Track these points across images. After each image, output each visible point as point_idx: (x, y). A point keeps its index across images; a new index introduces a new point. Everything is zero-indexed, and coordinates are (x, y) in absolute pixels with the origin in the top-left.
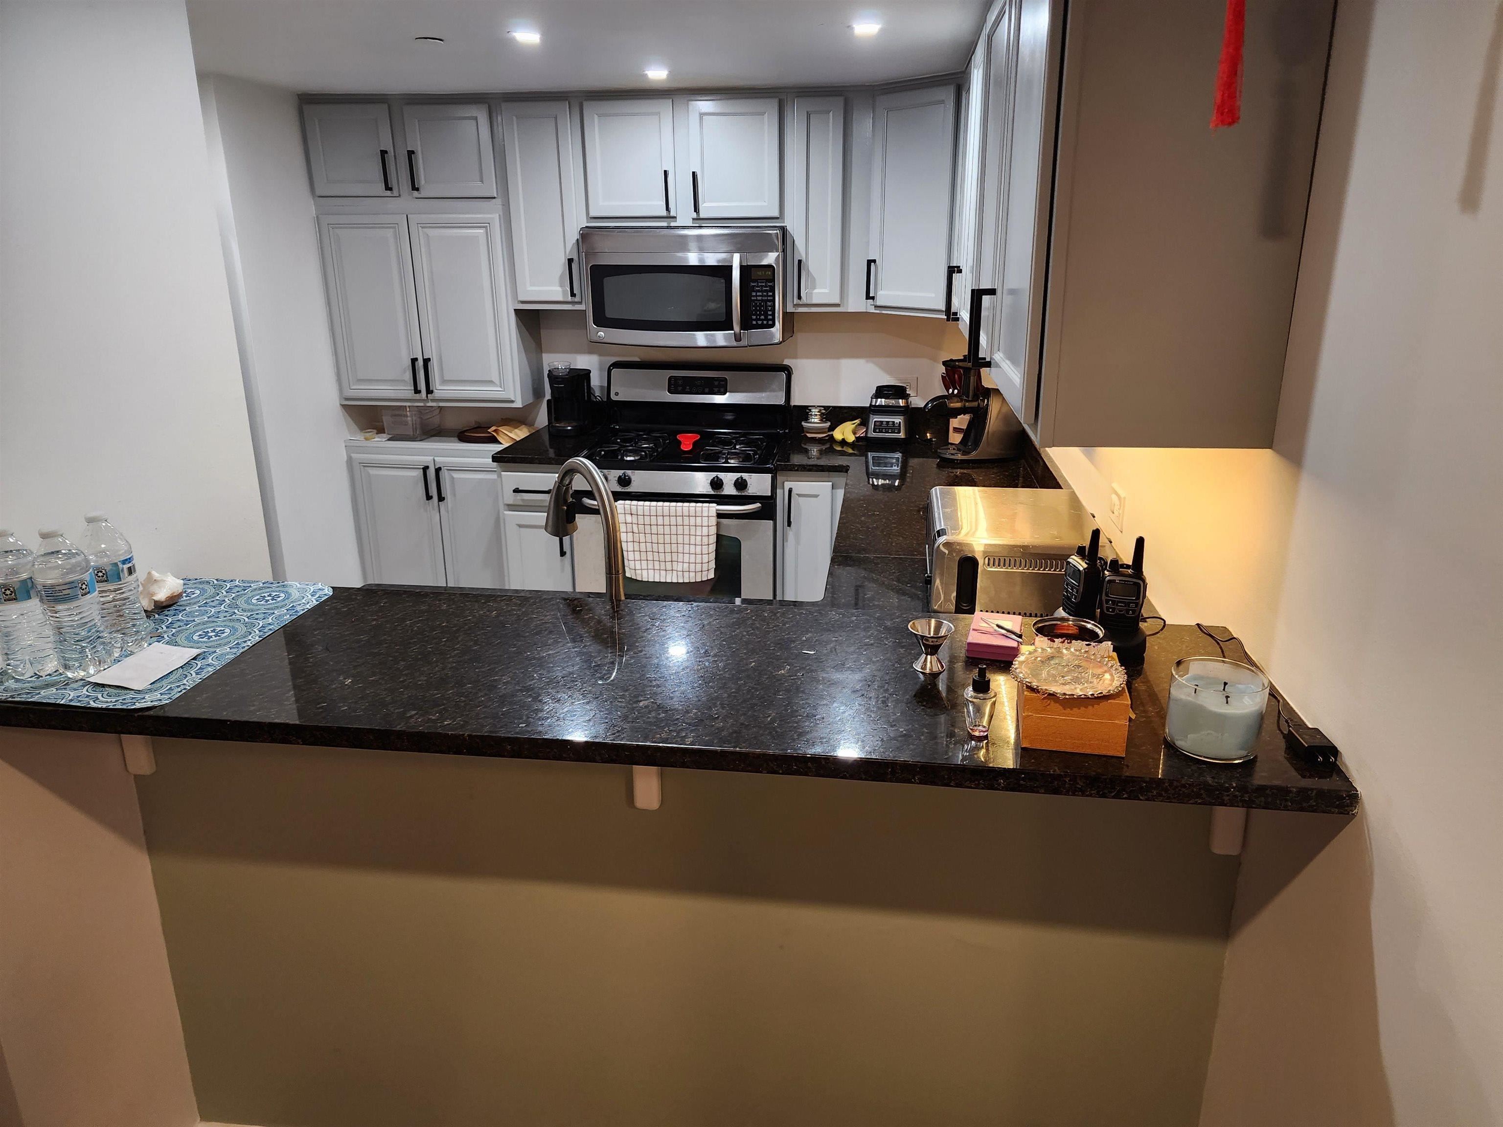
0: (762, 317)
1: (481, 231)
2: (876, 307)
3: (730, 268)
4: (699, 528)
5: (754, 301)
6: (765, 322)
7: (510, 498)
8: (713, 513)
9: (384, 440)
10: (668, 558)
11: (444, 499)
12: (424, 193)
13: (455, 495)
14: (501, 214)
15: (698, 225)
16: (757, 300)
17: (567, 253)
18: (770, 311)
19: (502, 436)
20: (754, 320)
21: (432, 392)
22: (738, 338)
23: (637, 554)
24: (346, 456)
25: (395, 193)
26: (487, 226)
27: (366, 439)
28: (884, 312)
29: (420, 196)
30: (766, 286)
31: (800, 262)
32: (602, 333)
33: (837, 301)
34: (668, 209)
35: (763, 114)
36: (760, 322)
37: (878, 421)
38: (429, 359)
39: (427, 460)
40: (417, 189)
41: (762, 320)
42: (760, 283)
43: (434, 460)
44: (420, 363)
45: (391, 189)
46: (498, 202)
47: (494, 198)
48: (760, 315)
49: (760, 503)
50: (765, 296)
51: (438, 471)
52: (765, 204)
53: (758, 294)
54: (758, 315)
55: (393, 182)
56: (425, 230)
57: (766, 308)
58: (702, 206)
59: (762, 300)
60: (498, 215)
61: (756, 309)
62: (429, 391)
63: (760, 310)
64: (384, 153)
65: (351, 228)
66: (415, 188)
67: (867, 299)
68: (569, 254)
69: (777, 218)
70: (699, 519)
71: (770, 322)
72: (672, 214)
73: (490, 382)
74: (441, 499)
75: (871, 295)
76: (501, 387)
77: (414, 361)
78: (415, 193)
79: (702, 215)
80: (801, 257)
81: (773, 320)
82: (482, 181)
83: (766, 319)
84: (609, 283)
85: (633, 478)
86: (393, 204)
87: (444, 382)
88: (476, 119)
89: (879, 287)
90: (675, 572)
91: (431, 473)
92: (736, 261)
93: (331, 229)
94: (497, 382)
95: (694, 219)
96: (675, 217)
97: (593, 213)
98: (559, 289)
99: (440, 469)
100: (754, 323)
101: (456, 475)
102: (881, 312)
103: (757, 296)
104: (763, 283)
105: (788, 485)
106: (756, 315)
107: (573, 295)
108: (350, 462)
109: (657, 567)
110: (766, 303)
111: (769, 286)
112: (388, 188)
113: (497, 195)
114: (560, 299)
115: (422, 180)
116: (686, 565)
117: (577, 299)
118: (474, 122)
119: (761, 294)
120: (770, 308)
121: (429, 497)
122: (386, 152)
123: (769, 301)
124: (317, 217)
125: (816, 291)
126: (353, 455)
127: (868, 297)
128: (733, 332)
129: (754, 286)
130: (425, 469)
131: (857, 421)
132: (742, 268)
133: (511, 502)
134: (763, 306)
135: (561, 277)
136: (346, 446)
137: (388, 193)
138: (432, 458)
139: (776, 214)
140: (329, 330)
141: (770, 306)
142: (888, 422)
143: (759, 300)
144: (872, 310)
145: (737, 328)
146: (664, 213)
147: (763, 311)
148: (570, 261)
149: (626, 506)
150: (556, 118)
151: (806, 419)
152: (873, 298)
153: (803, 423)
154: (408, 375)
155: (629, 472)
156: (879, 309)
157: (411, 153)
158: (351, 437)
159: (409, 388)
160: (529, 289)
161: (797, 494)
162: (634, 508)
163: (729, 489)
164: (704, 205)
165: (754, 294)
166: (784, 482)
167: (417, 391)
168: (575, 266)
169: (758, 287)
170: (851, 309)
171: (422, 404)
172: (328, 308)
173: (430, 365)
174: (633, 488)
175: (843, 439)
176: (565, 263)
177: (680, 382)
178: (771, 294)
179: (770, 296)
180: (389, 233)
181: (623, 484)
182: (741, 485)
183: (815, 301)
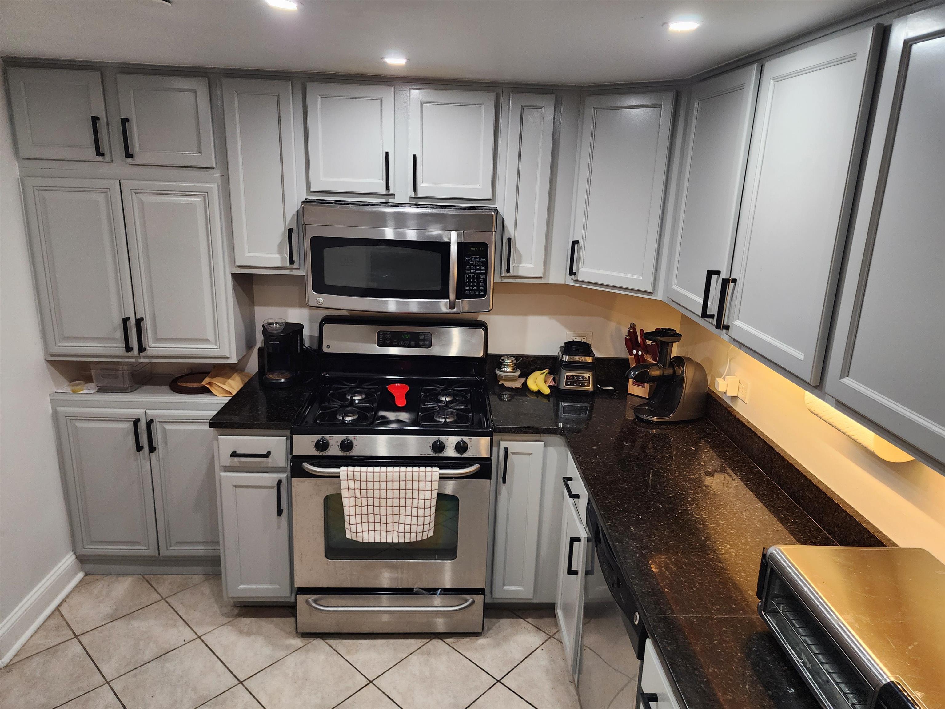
0: (475, 288)
1: (198, 199)
2: (576, 281)
3: (448, 244)
4: (422, 493)
5: (468, 273)
6: (477, 293)
7: (226, 460)
8: (436, 477)
9: (92, 392)
10: (390, 519)
11: (155, 448)
12: (137, 160)
13: (166, 443)
14: (220, 184)
15: (414, 203)
16: (470, 273)
17: (287, 223)
18: (482, 283)
19: (216, 388)
20: (467, 290)
21: (145, 349)
22: (452, 306)
23: (359, 517)
24: (51, 410)
25: (107, 158)
26: (205, 195)
27: (74, 392)
28: (583, 286)
29: (133, 162)
30: (479, 261)
31: (510, 240)
32: (321, 299)
33: (541, 275)
34: (388, 187)
35: (480, 105)
36: (472, 293)
37: (569, 376)
38: (142, 319)
39: (138, 412)
40: (132, 156)
41: (474, 290)
42: (475, 258)
43: (145, 412)
44: (133, 321)
45: (102, 155)
46: (217, 173)
47: (213, 168)
48: (473, 286)
49: (478, 463)
50: (478, 270)
51: (149, 424)
52: (479, 187)
53: (472, 267)
54: (471, 286)
55: (105, 146)
56: (141, 196)
57: (478, 280)
58: (420, 186)
59: (475, 273)
60: (216, 185)
61: (469, 280)
62: (142, 349)
63: (473, 282)
64: (95, 120)
65: (58, 191)
66: (128, 155)
67: (570, 275)
68: (289, 223)
69: (489, 200)
70: (422, 484)
71: (482, 293)
72: (391, 192)
73: (206, 341)
74: (152, 449)
75: (574, 271)
76: (216, 345)
77: (126, 321)
78: (129, 160)
79: (420, 194)
80: (510, 236)
81: (485, 291)
82: (200, 151)
83: (478, 290)
84: (328, 253)
85: (355, 443)
86: (104, 169)
87: (158, 340)
88: (195, 91)
89: (581, 264)
90: (396, 533)
91: (143, 425)
92: (453, 238)
93: (36, 191)
94: (213, 341)
95: (411, 197)
96: (393, 195)
97: (313, 188)
98: (278, 256)
99: (152, 421)
100: (467, 293)
101: (168, 427)
102: (581, 286)
103: (470, 269)
104: (477, 258)
105: (503, 444)
106: (469, 286)
107: (292, 262)
108: (55, 415)
109: (378, 528)
110: (479, 277)
111: (483, 261)
112: (99, 153)
113: (216, 165)
114: (279, 265)
115: (136, 146)
116: (407, 527)
117: (296, 265)
118: (191, 95)
119: (474, 268)
120: (482, 280)
121: (139, 448)
122: (98, 118)
123: (482, 274)
124: (22, 179)
125: (521, 265)
126: (58, 409)
127: (572, 273)
128: (448, 300)
129: (469, 261)
130: (136, 422)
131: (546, 371)
132: (459, 245)
133: (228, 464)
134: (476, 278)
135: (280, 246)
136: (51, 400)
137: (100, 158)
138: (144, 410)
139: (489, 196)
140: (34, 289)
141: (482, 279)
142: (578, 377)
143: (473, 273)
144: (572, 283)
145: (452, 296)
146: (384, 191)
147: (475, 282)
148: (290, 231)
149: (349, 473)
150: (278, 96)
151: (500, 368)
152: (575, 274)
153: (497, 371)
154: (119, 334)
155: (351, 437)
156: (578, 283)
157: (125, 121)
158: (57, 389)
159: (121, 346)
160: (247, 254)
161: (511, 453)
162: (357, 474)
163: (450, 452)
164: (421, 186)
165: (468, 267)
166: (499, 442)
167: (128, 349)
168: (294, 236)
169: (472, 261)
170: (551, 282)
171: (133, 360)
172: (32, 269)
173: (144, 325)
174: (356, 452)
175: (539, 390)
176: (284, 233)
177: (388, 336)
178: (484, 268)
179: (483, 270)
180: (100, 198)
181: (346, 450)
182: (461, 447)
183: (521, 274)
